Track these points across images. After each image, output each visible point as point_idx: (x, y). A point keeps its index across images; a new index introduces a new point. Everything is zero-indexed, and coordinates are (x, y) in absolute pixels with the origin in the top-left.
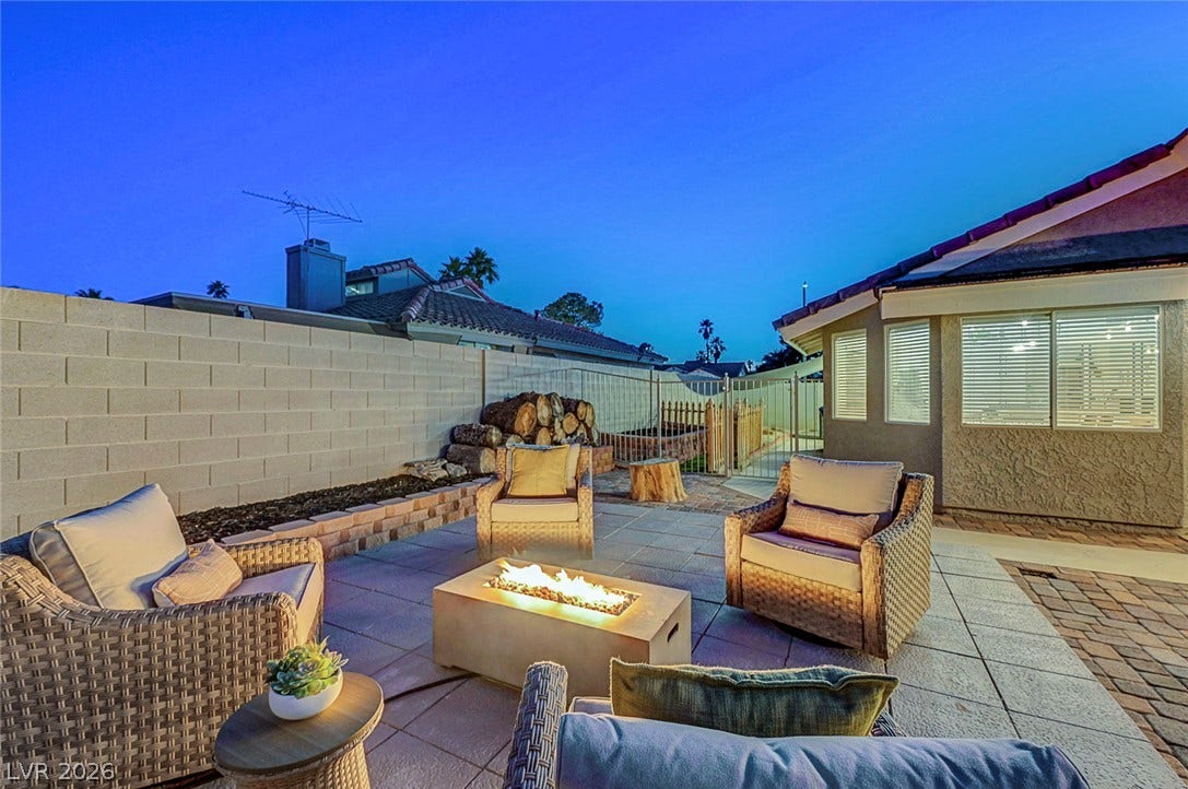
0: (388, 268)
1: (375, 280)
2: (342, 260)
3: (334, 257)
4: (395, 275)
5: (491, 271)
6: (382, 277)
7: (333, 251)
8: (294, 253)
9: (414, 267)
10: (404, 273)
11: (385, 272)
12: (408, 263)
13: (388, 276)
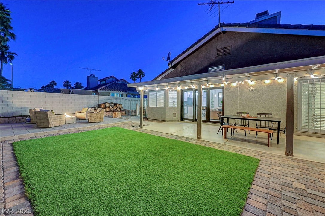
0: (108, 78)
1: (105, 81)
2: (97, 78)
3: (95, 77)
4: (110, 79)
5: (143, 74)
6: (107, 80)
7: (95, 76)
8: (88, 77)
9: (114, 77)
10: (111, 79)
11: (107, 79)
12: (112, 77)
13: (108, 80)
